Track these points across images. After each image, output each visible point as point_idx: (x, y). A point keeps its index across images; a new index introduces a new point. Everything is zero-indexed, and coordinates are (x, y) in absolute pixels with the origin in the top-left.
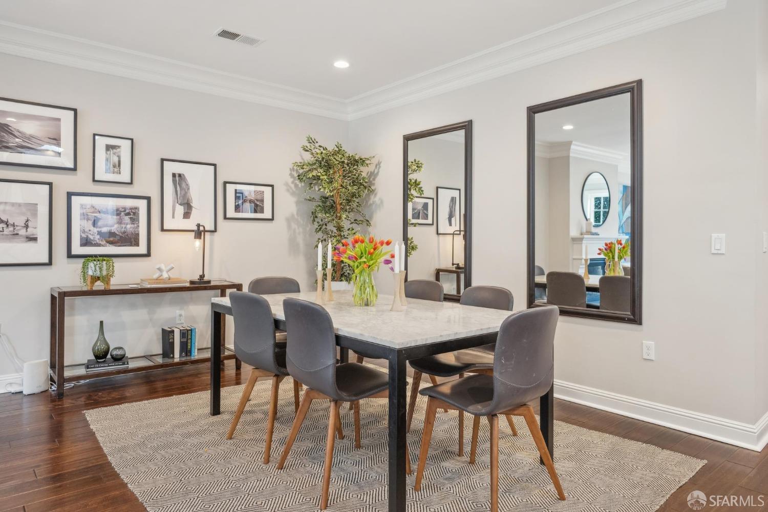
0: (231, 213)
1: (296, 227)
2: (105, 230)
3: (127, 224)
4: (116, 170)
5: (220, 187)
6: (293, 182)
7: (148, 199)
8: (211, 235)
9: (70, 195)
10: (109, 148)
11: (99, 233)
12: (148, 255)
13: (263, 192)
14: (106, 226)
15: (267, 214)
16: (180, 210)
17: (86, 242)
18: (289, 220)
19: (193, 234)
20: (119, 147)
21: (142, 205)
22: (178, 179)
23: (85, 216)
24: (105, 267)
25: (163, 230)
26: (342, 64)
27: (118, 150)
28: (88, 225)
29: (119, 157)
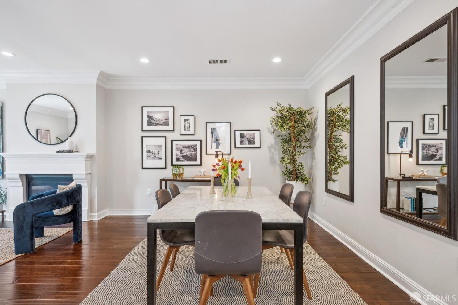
0: (238, 145)
1: (274, 151)
2: (184, 154)
3: (192, 152)
4: (188, 129)
5: (232, 132)
6: (272, 127)
7: (201, 141)
8: (229, 156)
9: (172, 141)
10: (186, 120)
11: (182, 156)
12: (201, 165)
13: (255, 134)
14: (185, 153)
15: (257, 145)
16: (214, 145)
17: (177, 159)
18: (270, 148)
19: (215, 155)
20: (189, 119)
21: (198, 143)
22: (213, 131)
23: (177, 149)
24: (178, 170)
25: (207, 154)
26: (277, 60)
27: (189, 121)
28: (178, 152)
29: (189, 124)
